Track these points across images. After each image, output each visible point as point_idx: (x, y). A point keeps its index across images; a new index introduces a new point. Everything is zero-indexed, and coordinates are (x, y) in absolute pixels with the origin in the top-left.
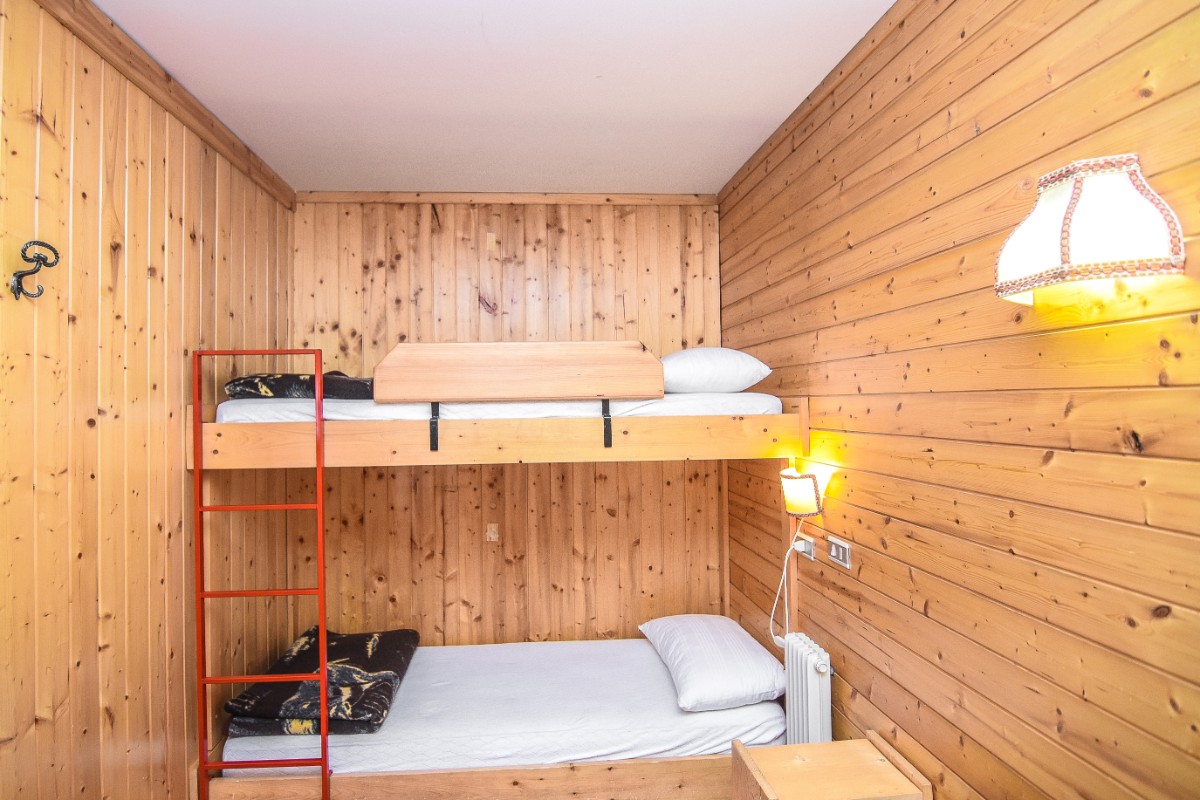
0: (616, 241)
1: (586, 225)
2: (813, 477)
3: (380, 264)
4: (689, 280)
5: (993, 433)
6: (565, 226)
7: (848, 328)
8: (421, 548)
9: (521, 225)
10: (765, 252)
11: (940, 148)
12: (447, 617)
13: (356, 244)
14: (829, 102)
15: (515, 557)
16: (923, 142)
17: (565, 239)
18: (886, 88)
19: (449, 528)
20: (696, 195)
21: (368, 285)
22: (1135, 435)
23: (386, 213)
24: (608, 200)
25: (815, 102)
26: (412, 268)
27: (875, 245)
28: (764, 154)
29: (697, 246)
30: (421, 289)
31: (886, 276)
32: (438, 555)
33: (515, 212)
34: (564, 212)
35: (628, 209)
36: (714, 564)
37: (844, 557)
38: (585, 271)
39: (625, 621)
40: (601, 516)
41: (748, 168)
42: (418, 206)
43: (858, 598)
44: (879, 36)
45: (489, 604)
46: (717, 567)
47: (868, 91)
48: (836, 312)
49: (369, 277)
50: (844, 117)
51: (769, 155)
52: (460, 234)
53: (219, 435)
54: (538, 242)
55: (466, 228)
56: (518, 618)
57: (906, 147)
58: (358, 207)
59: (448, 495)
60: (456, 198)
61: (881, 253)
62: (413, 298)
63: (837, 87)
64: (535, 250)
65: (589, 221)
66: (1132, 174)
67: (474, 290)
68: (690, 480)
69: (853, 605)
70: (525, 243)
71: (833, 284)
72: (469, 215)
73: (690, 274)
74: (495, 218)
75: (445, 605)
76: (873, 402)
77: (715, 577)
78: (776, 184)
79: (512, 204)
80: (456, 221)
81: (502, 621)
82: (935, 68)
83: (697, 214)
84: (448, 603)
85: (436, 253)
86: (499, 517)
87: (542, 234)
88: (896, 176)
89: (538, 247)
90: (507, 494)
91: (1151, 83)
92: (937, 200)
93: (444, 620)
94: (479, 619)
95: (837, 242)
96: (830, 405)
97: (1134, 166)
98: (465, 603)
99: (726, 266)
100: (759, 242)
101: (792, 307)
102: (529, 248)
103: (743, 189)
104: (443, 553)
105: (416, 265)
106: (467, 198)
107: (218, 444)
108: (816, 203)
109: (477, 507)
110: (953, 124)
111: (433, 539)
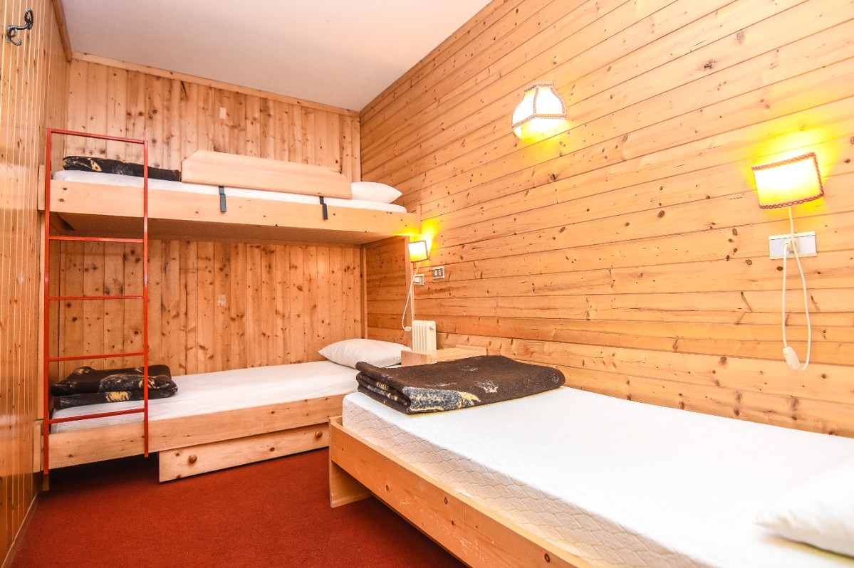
0: (303, 128)
1: (285, 115)
2: (425, 241)
3: (141, 114)
4: (344, 157)
5: (507, 192)
6: (272, 113)
7: (444, 167)
8: (169, 311)
9: (243, 106)
10: (393, 139)
11: (485, 83)
12: (188, 357)
13: (121, 97)
14: (432, 64)
15: (237, 316)
16: (478, 81)
17: (271, 121)
18: (461, 58)
19: (190, 297)
20: (348, 110)
21: (130, 127)
22: (553, 175)
23: (146, 82)
24: (298, 102)
25: (424, 63)
26: (165, 120)
27: (456, 127)
28: (393, 89)
29: (348, 139)
30: (172, 136)
31: (461, 139)
32: (182, 316)
33: (239, 98)
34: (271, 104)
35: (310, 110)
36: (358, 318)
37: (442, 273)
38: (284, 141)
39: (307, 353)
40: (294, 290)
41: (382, 96)
42: (171, 81)
43: (449, 289)
44: (459, 36)
45: (219, 347)
46: (359, 320)
47: (452, 60)
48: (437, 161)
49: (132, 121)
50: (440, 71)
51: (396, 89)
52: (201, 105)
53: (65, 189)
54: (255, 119)
55: (206, 101)
56: (239, 355)
57: (471, 83)
58: (125, 72)
59: (190, 275)
60: (199, 81)
61: (459, 129)
62: (165, 140)
63: (436, 57)
64: (252, 123)
65: (286, 113)
66: (552, 89)
67: (210, 142)
68: (345, 270)
69: (446, 295)
70: (246, 118)
71: (434, 148)
72: (208, 94)
73: (345, 153)
74: (226, 99)
75: (187, 349)
76: (455, 197)
77: (359, 326)
78: (401, 104)
79: (237, 93)
80: (198, 96)
81: (228, 358)
82: (483, 51)
83: (348, 120)
84: (189, 347)
85: (184, 114)
86: (227, 291)
87: (257, 115)
88: (465, 96)
89: (254, 122)
90: (233, 275)
91: (556, 60)
92: (484, 104)
93: (186, 359)
94: (212, 357)
95: (437, 128)
96: (434, 205)
97: (552, 86)
98: (202, 347)
99: (364, 152)
100: (389, 135)
101: (410, 164)
102: (249, 122)
103: (377, 109)
104: (186, 314)
105: (168, 119)
106: (207, 83)
107: (64, 195)
108: (425, 111)
109: (211, 284)
110: (491, 73)
111: (178, 304)
